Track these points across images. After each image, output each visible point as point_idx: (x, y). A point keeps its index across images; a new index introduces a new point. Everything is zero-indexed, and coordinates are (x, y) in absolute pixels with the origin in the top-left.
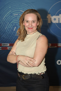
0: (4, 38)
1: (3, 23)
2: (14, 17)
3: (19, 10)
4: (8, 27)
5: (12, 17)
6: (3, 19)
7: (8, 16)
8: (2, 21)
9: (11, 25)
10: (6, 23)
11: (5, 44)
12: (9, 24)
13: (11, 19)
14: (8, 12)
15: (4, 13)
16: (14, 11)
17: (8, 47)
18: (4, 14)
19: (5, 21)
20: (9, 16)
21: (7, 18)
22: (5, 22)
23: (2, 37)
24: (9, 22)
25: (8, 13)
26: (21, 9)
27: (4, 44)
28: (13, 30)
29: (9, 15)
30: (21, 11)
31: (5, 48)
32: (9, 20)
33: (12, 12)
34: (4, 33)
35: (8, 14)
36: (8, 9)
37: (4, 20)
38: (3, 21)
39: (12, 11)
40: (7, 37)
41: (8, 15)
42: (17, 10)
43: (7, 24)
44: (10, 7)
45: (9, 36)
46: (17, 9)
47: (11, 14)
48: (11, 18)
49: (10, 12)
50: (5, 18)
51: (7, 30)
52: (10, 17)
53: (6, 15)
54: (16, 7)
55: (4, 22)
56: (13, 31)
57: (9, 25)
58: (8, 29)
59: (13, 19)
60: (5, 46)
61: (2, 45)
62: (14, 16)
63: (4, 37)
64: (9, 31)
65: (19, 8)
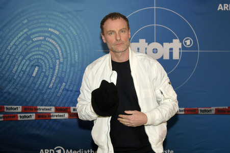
0: (10, 93)
1: (7, 59)
2: (34, 44)
3: (46, 29)
4: (21, 66)
5: (28, 43)
6: (9, 48)
7: (20, 43)
8: (6, 52)
9: (27, 63)
10: (15, 58)
11: (13, 107)
12: (22, 60)
13: (27, 50)
14: (21, 33)
15: (10, 34)
16: (33, 31)
17: (19, 115)
18: (11, 36)
19: (13, 52)
20: (24, 42)
21: (17, 46)
22: (14, 54)
23: (5, 90)
24: (21, 55)
25: (20, 35)
26: (52, 25)
27: (10, 107)
28: (30, 74)
29: (22, 38)
30: (50, 29)
31: (11, 117)
32: (21, 50)
33: (29, 33)
34: (10, 81)
35: (20, 37)
36: (21, 24)
37: (11, 51)
38: (8, 54)
39: (30, 30)
40: (18, 90)
41: (20, 40)
42: (42, 29)
43: (17, 59)
44: (25, 22)
45: (21, 89)
46: (42, 24)
47: (28, 38)
48: (28, 46)
49: (26, 33)
50: (14, 47)
51: (17, 73)
52: (26, 44)
53: (16, 38)
54: (40, 21)
55: (11, 55)
56: (31, 76)
57: (23, 63)
58: (20, 72)
59: (32, 48)
60: (12, 111)
61: (5, 110)
62: (33, 42)
63: (10, 90)
64: (21, 78)
65: (47, 24)
